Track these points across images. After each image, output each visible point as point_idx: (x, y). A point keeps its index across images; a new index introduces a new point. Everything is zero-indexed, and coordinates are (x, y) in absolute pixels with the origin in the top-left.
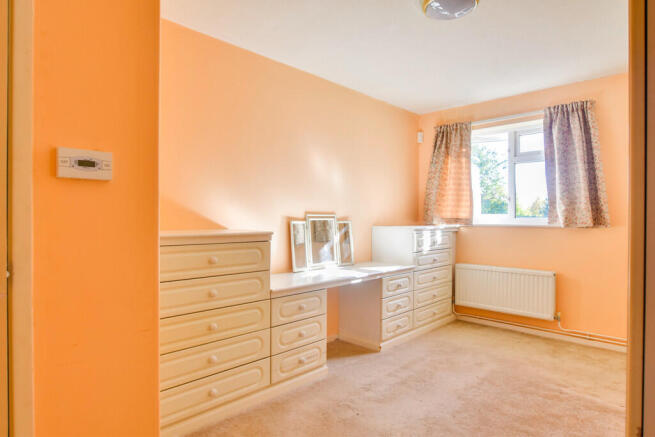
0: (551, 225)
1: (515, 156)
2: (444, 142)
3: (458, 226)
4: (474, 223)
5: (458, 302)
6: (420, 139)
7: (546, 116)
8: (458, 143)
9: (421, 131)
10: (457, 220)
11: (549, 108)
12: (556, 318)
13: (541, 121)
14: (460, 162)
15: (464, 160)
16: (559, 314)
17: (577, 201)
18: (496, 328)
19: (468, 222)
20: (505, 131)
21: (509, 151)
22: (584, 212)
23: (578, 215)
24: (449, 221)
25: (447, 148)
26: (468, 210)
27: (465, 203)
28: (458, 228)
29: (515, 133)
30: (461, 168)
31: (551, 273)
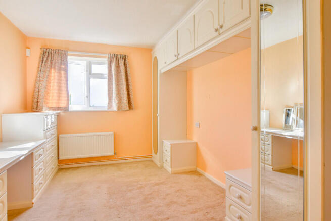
0: (109, 110)
1: (90, 74)
2: (49, 59)
3: (59, 112)
4: (70, 110)
5: (61, 158)
6: (28, 54)
7: (109, 58)
8: (59, 61)
9: (28, 48)
10: (58, 108)
11: (111, 54)
12: (115, 154)
13: (106, 59)
14: (60, 73)
15: (63, 72)
16: (116, 151)
17: (122, 99)
18: (85, 167)
19: (66, 109)
20: (85, 60)
21: (87, 71)
22: (126, 104)
23: (123, 105)
24: (54, 109)
25: (51, 63)
26: (66, 102)
27: (64, 98)
28: (59, 113)
29: (90, 62)
30: (61, 77)
31: (112, 133)
